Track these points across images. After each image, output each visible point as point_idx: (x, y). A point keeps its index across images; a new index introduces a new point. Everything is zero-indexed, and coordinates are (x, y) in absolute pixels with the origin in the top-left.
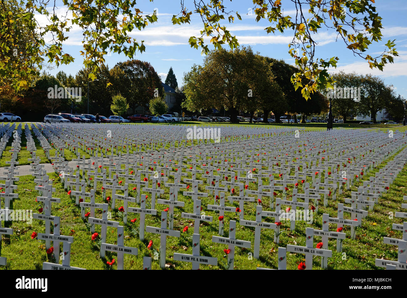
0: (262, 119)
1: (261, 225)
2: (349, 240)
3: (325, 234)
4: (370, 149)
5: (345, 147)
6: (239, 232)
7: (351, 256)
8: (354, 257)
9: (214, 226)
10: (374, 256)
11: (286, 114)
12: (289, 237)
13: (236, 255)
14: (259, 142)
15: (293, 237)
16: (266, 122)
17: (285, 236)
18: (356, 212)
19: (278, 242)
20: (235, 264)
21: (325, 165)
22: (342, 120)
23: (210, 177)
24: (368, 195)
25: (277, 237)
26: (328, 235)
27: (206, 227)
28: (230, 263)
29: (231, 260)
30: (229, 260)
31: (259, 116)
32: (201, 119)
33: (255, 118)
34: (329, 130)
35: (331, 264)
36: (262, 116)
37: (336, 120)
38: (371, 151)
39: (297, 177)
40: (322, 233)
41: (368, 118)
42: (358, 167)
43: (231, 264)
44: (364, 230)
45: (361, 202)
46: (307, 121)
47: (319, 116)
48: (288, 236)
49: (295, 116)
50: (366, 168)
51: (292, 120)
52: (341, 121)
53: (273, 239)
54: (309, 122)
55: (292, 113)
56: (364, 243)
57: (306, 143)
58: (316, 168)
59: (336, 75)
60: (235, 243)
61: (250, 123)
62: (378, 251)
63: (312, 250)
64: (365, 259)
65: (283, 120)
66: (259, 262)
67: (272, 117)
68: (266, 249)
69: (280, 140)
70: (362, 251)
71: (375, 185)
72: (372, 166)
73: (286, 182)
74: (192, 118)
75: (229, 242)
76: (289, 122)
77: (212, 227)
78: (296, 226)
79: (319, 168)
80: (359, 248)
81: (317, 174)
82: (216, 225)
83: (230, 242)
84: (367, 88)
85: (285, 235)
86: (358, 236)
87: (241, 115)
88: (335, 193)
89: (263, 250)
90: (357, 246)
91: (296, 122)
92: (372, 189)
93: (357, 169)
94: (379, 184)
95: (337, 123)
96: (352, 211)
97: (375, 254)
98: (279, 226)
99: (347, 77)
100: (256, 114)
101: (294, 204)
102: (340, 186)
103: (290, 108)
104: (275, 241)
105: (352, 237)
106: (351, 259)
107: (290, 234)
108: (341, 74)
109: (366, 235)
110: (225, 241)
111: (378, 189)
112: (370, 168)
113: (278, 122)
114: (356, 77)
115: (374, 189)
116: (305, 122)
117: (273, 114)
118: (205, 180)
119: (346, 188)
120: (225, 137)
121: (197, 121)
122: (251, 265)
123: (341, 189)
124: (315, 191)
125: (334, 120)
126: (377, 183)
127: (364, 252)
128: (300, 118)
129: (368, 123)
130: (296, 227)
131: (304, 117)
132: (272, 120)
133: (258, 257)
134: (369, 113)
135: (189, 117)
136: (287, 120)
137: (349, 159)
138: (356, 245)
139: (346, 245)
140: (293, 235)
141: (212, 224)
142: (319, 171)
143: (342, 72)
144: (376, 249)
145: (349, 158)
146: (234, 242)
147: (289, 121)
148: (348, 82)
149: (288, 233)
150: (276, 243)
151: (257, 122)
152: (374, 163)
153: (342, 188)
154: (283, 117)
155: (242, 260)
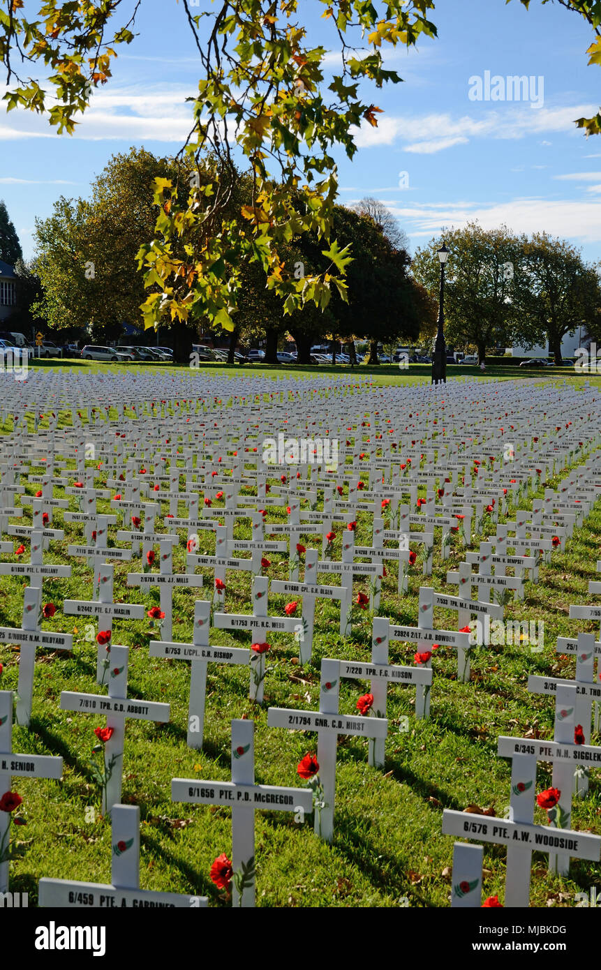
0: (262, 354)
1: (209, 653)
2: (453, 684)
3: (378, 672)
4: (534, 435)
5: (470, 429)
6: (158, 675)
7: (451, 728)
8: (458, 732)
9: (86, 659)
10: (512, 724)
11: (330, 338)
12: (294, 681)
13: (139, 740)
14: (243, 418)
15: (304, 681)
16: (272, 361)
17: (281, 680)
18: (472, 607)
19: (261, 697)
20: (133, 767)
21: (411, 480)
22: (476, 355)
23: (86, 518)
24: (509, 561)
25: (257, 683)
26: (386, 675)
27: (64, 664)
28: (111, 765)
29: (114, 758)
30: (108, 757)
31: (255, 345)
32: (90, 353)
33: (244, 351)
34: (437, 383)
35: (397, 752)
36: (261, 344)
37: (459, 356)
38: (536, 439)
39: (329, 515)
40: (371, 670)
41: (540, 352)
42: (495, 485)
43: (114, 768)
44: (494, 654)
45: (489, 581)
46: (384, 359)
47: (414, 345)
48: (291, 679)
49: (352, 345)
50: (516, 486)
51: (342, 355)
52: (472, 358)
53: (248, 691)
54: (388, 362)
55: (342, 336)
56: (491, 690)
57: (370, 419)
58: (385, 488)
59: (458, 233)
60: (125, 708)
61: (230, 363)
62: (522, 710)
63: (334, 721)
64: (485, 734)
65: (317, 357)
66: (202, 757)
67: (289, 347)
68: (226, 720)
69: (300, 411)
70: (480, 713)
71: (532, 533)
72: (534, 480)
73: (298, 529)
74: (64, 349)
75: (108, 708)
76: (334, 362)
77: (79, 663)
78: (317, 650)
79: (392, 488)
80: (476, 704)
81: (386, 505)
82: (92, 656)
83: (112, 706)
84: (539, 271)
85: (282, 677)
86: (478, 672)
87: (205, 342)
88: (429, 555)
89: (219, 721)
90: (471, 700)
91: (353, 360)
92: (523, 544)
93: (493, 490)
94: (543, 530)
95: (462, 363)
96: (461, 605)
97: (514, 720)
98: (264, 655)
99: (486, 238)
100: (245, 340)
101: (309, 590)
102: (445, 536)
103: (338, 321)
104: (251, 695)
105: (460, 674)
106: (451, 735)
107: (297, 675)
108: (471, 231)
109: (499, 668)
110: (98, 705)
111: (537, 544)
112: (530, 485)
113: (305, 362)
114: (510, 240)
115: (527, 544)
116: (378, 362)
117: (290, 338)
118: (80, 527)
119: (463, 542)
120: (151, 403)
121: (78, 356)
122: (176, 768)
123: (447, 544)
124: (372, 552)
125: (455, 357)
126: (537, 527)
127: (488, 717)
128: (363, 351)
129: (541, 364)
130: (316, 653)
131: (374, 346)
132: (290, 356)
133: (200, 743)
134: (541, 337)
135: (58, 345)
136: (329, 357)
137: (477, 463)
138: (468, 696)
139: (444, 699)
140: (304, 677)
141: (82, 655)
142: (392, 496)
143: (474, 227)
144: (520, 705)
145: (477, 460)
146: (122, 706)
147: (334, 358)
148: (490, 252)
149: (290, 671)
150: (256, 702)
151: (246, 361)
152: (539, 471)
153: (451, 542)
154: (318, 347)
155: (154, 756)
